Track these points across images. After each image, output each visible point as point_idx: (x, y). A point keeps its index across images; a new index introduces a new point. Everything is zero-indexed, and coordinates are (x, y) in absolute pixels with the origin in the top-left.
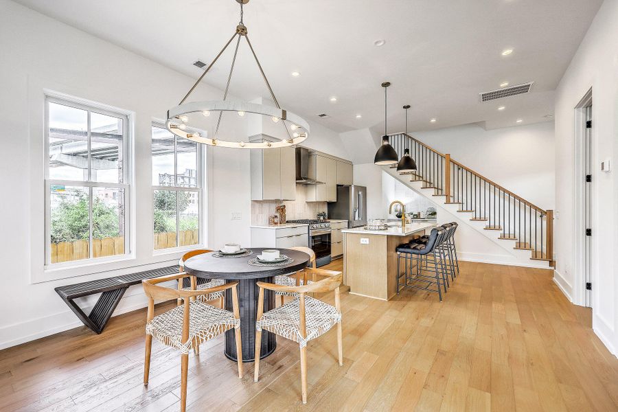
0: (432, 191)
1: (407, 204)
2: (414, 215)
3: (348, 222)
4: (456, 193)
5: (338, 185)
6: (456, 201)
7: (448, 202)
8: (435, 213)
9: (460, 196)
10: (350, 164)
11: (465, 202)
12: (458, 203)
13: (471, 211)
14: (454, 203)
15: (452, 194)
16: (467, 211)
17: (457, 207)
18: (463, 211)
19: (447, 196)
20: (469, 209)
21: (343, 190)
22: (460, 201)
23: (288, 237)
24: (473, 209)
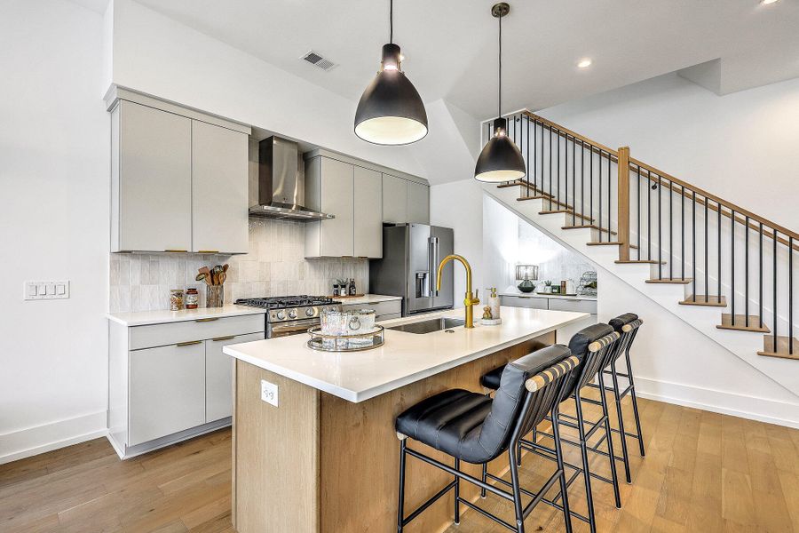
0: (587, 235)
1: (542, 264)
2: (554, 288)
3: (403, 301)
4: (644, 238)
5: (385, 225)
6: (644, 257)
7: (624, 259)
8: (594, 286)
9: (655, 244)
10: (424, 185)
11: (665, 258)
12: (650, 261)
13: (683, 281)
14: (639, 261)
15: (633, 242)
16: (671, 280)
17: (646, 271)
18: (660, 280)
19: (623, 245)
20: (677, 275)
21: (394, 235)
22: (655, 257)
23: (179, 345)
24: (688, 275)
